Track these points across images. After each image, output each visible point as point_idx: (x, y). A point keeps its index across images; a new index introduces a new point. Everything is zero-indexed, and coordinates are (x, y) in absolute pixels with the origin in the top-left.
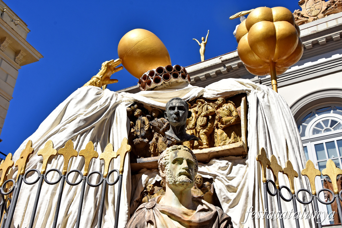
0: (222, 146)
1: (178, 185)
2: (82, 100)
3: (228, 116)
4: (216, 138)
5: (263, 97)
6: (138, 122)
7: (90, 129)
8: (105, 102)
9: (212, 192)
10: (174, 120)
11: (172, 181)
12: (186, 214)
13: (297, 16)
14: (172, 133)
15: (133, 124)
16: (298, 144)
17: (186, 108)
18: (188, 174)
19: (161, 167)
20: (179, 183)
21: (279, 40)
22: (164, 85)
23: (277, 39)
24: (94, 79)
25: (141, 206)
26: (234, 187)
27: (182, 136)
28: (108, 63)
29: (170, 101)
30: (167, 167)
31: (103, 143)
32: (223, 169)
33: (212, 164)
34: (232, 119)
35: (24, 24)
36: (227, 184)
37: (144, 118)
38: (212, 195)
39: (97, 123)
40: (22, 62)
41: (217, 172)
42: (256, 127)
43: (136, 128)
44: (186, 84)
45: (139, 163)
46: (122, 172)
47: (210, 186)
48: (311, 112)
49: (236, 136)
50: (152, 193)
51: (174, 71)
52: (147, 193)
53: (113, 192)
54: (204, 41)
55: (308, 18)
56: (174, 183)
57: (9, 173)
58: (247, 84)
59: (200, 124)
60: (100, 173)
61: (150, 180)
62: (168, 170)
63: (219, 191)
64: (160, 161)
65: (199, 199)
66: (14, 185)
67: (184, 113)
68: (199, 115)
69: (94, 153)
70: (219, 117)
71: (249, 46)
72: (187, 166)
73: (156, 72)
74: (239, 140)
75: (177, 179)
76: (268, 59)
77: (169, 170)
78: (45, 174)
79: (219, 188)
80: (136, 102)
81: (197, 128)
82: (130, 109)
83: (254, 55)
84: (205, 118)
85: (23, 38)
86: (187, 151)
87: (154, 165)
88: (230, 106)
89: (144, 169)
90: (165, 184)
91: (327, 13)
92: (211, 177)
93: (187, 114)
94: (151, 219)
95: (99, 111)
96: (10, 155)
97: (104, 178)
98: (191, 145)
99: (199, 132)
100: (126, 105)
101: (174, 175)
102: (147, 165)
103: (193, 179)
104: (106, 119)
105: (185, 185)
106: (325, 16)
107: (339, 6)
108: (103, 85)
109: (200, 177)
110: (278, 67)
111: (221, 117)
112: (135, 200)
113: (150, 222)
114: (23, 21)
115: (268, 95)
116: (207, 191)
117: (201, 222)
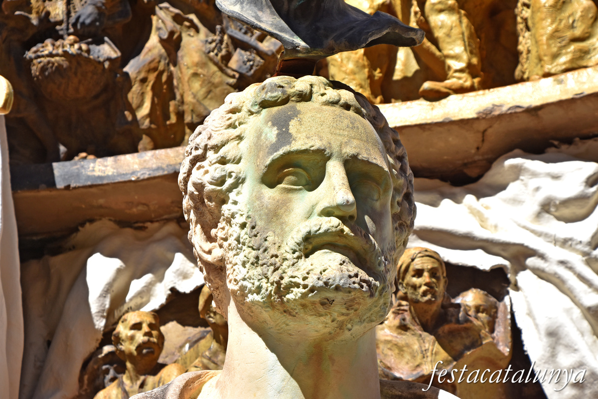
0: (562, 77)
1: (298, 309)
4: (528, 28)
9: (505, 349)
14: (255, 2)
18: (358, 244)
19: (196, 208)
20: (304, 296)
30: (235, 203)
32: (566, 212)
33: (503, 187)
38: (505, 364)
41: (533, 231)
45: (68, 187)
47: (492, 312)
50: (149, 361)
56: (275, 298)
61: (136, 286)
62: (239, 220)
64: (189, 173)
72: (351, 198)
75: (290, 272)
77: (242, 220)
79: (544, 323)
86: (347, 107)
89: (97, 225)
90: (223, 304)
92: (499, 261)
98: (378, 74)
101: (273, 251)
102: (116, 201)
103: (387, 271)
105: (337, 310)
109: (428, 264)
116: (476, 343)
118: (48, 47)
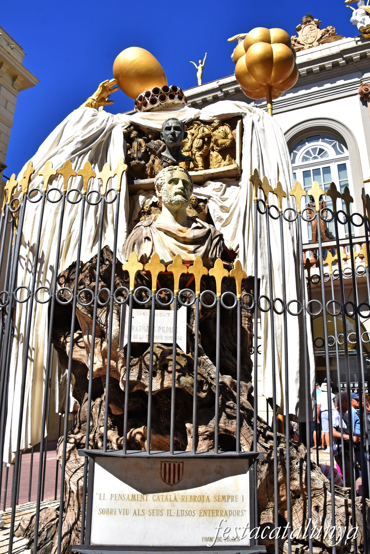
0: (217, 168)
1: (174, 204)
2: (78, 122)
3: (223, 138)
4: (211, 160)
5: (259, 121)
6: (135, 144)
7: (87, 150)
8: (101, 124)
9: (207, 212)
10: (170, 140)
11: (168, 200)
12: (181, 231)
13: (294, 43)
14: (168, 153)
15: (129, 146)
16: (288, 167)
17: (182, 129)
18: (184, 194)
19: (157, 188)
20: (175, 202)
21: (276, 62)
22: (160, 106)
23: (274, 62)
24: (89, 100)
25: (138, 224)
26: (227, 207)
27: (178, 157)
28: (103, 84)
29: (166, 122)
30: (164, 187)
31: (100, 165)
32: (217, 190)
33: (207, 186)
34: (228, 142)
35: (19, 48)
36: (220, 205)
37: (141, 140)
38: (206, 214)
39: (94, 144)
40: (20, 87)
42: (250, 150)
43: (132, 150)
44: (183, 106)
45: (136, 184)
46: (120, 190)
47: (205, 206)
48: (302, 140)
49: (231, 159)
50: (149, 213)
51: (171, 92)
52: (144, 213)
53: (112, 212)
54: (202, 64)
55: (304, 45)
56: (170, 202)
57: (15, 193)
58: (244, 106)
59: (196, 146)
60: (99, 192)
61: (147, 201)
62: (164, 189)
63: (213, 211)
64: (156, 182)
65: (194, 218)
66: (20, 204)
67: (180, 134)
68: (195, 138)
69: (92, 173)
70: (215, 140)
71: (246, 67)
72: (183, 186)
73: (152, 93)
74: (234, 163)
75: (172, 198)
76: (264, 82)
78: (46, 193)
80: (132, 124)
81: (193, 150)
82: (126, 130)
83: (251, 78)
84: (201, 141)
85: (20, 63)
86: (182, 171)
87: (150, 187)
88: (226, 128)
89: (141, 191)
90: (161, 203)
91: (322, 42)
92: (206, 198)
93: (183, 134)
94: (148, 236)
95: (95, 133)
96: (14, 175)
97: (102, 197)
98: (187, 167)
99: (195, 154)
100: (123, 127)
101: (170, 195)
102: (144, 187)
103: (188, 199)
104: (103, 141)
105: (180, 205)
106: (319, 44)
107: (332, 35)
108: (99, 106)
109: (195, 198)
110: (274, 91)
111: (217, 140)
112: (133, 220)
113: (148, 238)
114: (19, 44)
115: (263, 118)
116: (202, 211)
117: (195, 238)
118: (134, 161)
